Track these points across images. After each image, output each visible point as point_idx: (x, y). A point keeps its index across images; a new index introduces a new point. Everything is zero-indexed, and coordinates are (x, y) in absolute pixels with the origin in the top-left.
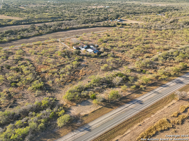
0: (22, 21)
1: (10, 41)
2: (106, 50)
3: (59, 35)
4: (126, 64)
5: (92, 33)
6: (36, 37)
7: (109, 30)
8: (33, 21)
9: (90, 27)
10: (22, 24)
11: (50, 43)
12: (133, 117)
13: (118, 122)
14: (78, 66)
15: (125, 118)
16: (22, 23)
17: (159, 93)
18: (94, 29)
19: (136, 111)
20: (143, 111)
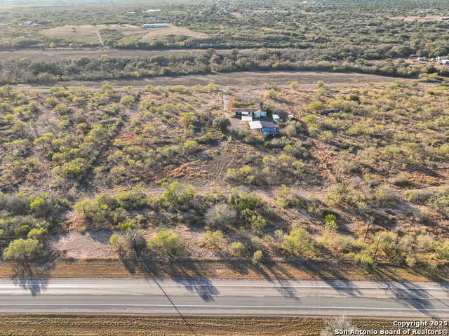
0: (202, 41)
1: (144, 76)
2: (301, 135)
3: (239, 79)
4: (310, 184)
5: (317, 86)
6: (192, 77)
7: (377, 84)
8: (224, 42)
9: (335, 68)
10: (199, 48)
11: (202, 93)
12: (143, 317)
13: (101, 307)
14: (190, 154)
15: (125, 307)
16: (201, 45)
17: (292, 296)
18: (340, 77)
19: (170, 307)
20: (183, 318)
